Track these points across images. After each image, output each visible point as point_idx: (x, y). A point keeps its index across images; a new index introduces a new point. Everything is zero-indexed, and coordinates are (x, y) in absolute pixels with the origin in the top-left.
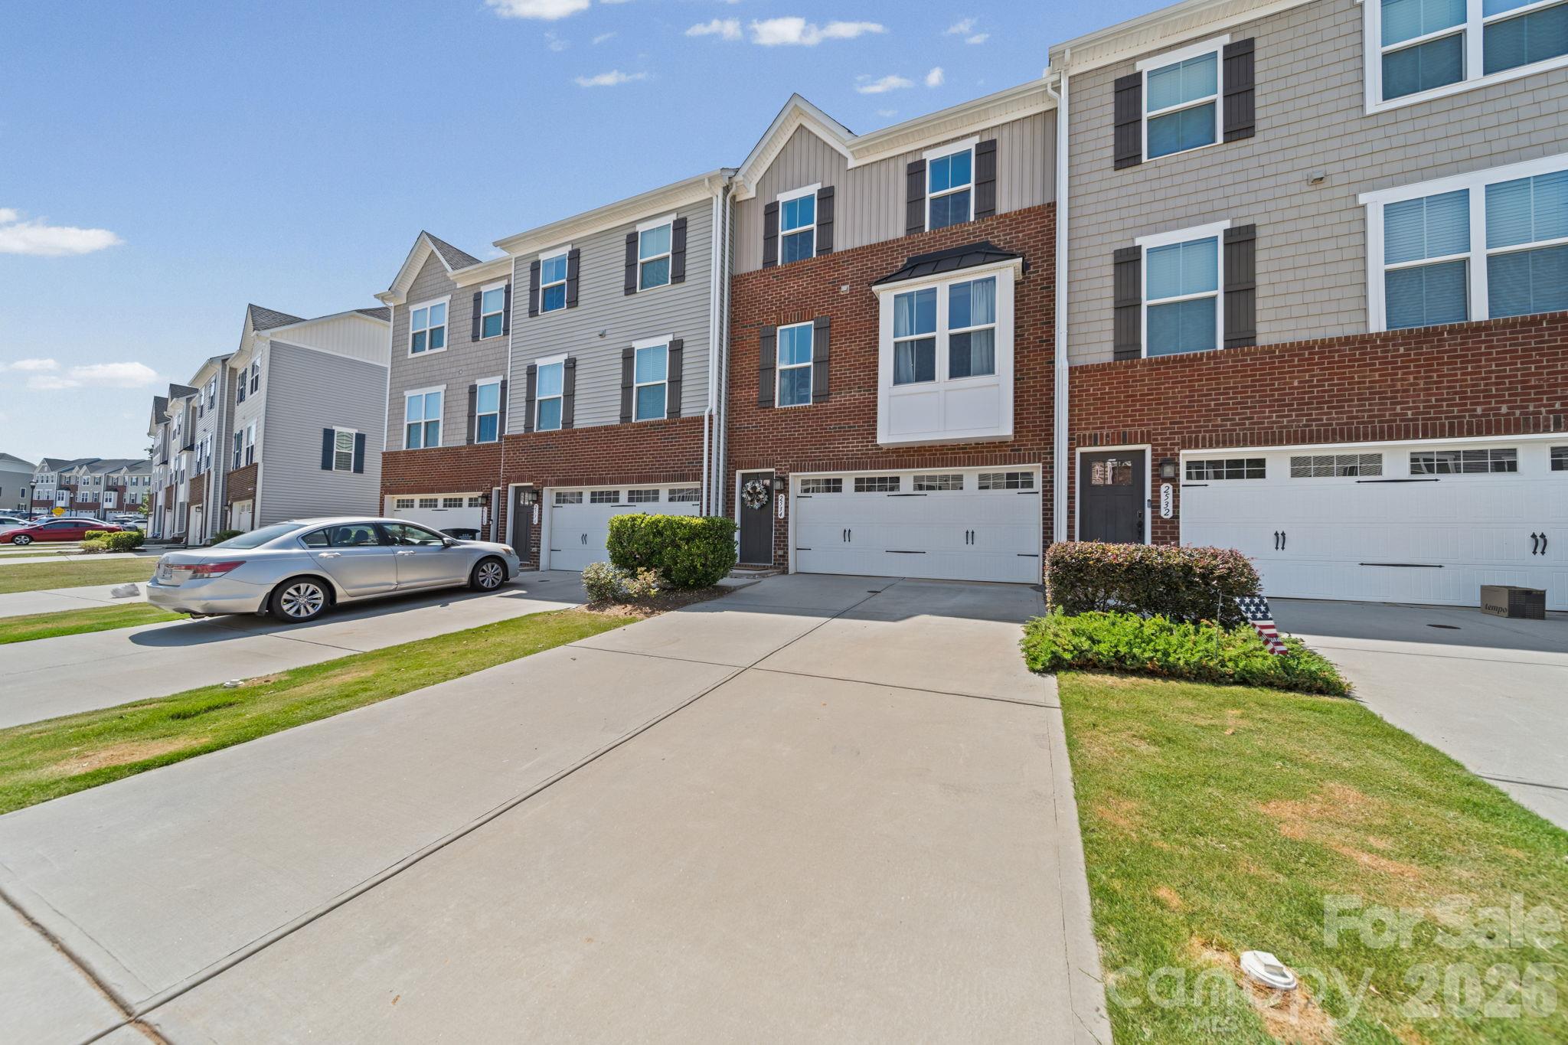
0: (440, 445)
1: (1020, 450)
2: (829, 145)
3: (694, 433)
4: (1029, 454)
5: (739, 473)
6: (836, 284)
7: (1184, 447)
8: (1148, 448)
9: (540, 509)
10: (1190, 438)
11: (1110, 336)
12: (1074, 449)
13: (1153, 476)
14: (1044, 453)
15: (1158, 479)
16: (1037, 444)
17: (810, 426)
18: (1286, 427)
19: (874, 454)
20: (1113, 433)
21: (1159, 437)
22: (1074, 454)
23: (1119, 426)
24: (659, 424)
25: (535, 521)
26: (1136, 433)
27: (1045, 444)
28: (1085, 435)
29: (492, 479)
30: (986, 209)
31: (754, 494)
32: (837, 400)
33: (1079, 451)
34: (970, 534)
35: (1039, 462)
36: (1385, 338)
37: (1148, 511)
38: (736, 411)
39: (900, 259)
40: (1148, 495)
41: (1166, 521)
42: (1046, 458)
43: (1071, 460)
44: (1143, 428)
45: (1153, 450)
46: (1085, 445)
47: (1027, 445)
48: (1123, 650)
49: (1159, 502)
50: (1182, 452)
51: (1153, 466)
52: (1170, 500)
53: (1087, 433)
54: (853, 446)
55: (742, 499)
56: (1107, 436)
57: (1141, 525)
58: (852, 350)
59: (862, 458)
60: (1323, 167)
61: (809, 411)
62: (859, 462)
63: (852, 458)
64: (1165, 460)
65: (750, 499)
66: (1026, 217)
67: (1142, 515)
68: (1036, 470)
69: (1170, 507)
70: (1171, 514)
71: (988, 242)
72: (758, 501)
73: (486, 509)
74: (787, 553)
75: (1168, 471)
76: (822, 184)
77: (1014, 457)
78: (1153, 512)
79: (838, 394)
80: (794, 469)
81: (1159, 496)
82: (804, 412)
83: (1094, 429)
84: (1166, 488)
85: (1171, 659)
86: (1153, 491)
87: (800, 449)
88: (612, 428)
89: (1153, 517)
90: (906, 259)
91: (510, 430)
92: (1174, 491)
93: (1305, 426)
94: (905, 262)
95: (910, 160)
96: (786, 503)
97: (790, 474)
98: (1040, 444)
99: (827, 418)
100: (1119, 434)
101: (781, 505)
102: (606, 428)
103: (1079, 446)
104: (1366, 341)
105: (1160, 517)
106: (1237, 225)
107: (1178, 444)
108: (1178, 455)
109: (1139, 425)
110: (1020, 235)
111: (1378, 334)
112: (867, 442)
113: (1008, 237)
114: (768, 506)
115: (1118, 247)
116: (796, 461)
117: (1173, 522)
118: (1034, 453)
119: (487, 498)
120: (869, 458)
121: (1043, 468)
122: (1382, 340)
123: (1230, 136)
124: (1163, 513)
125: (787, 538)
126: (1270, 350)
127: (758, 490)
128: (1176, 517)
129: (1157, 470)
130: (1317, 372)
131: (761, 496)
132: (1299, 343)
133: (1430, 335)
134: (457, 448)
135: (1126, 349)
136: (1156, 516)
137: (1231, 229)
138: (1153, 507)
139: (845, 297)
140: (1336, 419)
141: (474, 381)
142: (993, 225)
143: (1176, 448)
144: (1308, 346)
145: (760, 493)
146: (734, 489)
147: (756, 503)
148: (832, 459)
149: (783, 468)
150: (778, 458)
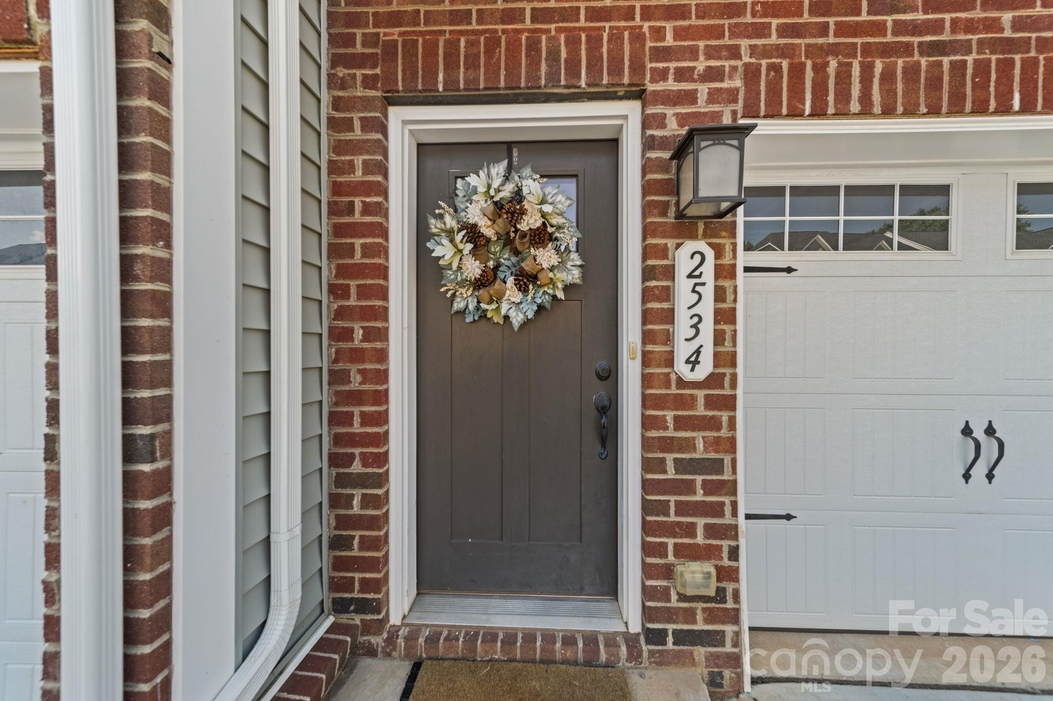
146: (382, 210)
147: (512, 293)
148: (1009, 45)
149: (703, 89)
150: (659, 33)
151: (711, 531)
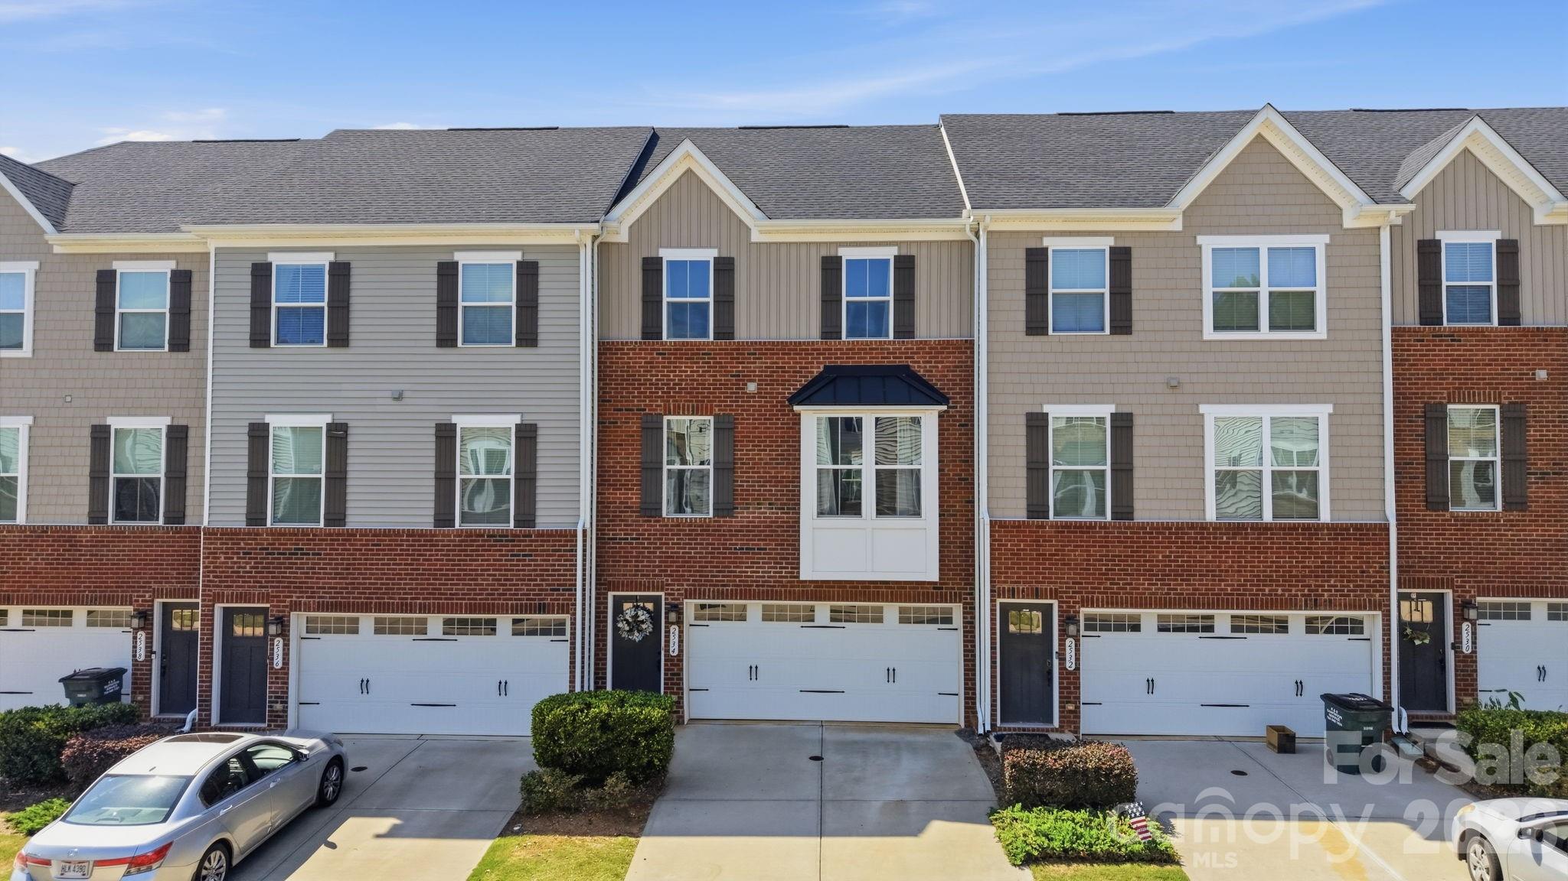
0: (21, 519)
1: (942, 588)
2: (726, 205)
3: (560, 550)
4: (951, 593)
5: (611, 595)
6: (742, 379)
7: (1083, 606)
8: (1055, 603)
9: (286, 645)
10: (1088, 597)
11: (1023, 493)
12: (995, 601)
13: (1059, 630)
14: (965, 594)
15: (1064, 634)
16: (957, 584)
17: (710, 544)
18: (1154, 594)
19: (788, 582)
20: (1028, 589)
21: (1064, 595)
22: (995, 606)
23: (1032, 582)
24: (504, 535)
25: (278, 663)
26: (1046, 589)
27: (965, 584)
28: (1004, 588)
29: (156, 586)
30: (905, 328)
31: (635, 624)
32: (743, 516)
33: (999, 601)
34: (891, 671)
35: (960, 602)
36: (1217, 527)
37: (1056, 662)
38: (608, 516)
39: (815, 365)
40: (1056, 648)
41: (1070, 673)
42: (966, 599)
43: (993, 611)
44: (1052, 586)
45: (1059, 607)
46: (1004, 597)
47: (948, 584)
48: (1067, 845)
49: (1064, 654)
50: (1082, 609)
51: (1059, 621)
52: (1073, 654)
53: (1006, 586)
54: (765, 572)
55: (616, 629)
56: (1023, 591)
57: (1050, 673)
58: (761, 459)
59: (775, 586)
60: (1177, 375)
61: (709, 526)
62: (772, 591)
63: (763, 586)
64: (1069, 619)
65: (627, 628)
66: (945, 348)
67: (1051, 664)
68: (957, 610)
69: (1073, 660)
70: (1073, 667)
71: (908, 366)
72: (639, 631)
73: (142, 635)
74: (682, 698)
75: (1072, 629)
76: (719, 252)
77: (937, 596)
78: (1060, 664)
79: (745, 509)
80: (690, 595)
81: (1065, 650)
82: (702, 526)
83: (1011, 582)
84: (1069, 642)
85: (1094, 849)
86: (1060, 645)
87: (698, 571)
88: (422, 534)
89: (1060, 669)
90: (822, 366)
91: (213, 518)
92: (1076, 645)
93: (1166, 594)
94: (822, 369)
95: (824, 253)
96: (680, 637)
97: (685, 601)
98: (961, 584)
99: (731, 535)
100: (1032, 589)
101: (674, 639)
102: (411, 533)
103: (999, 597)
104: (1204, 527)
105: (1065, 669)
106: (1120, 411)
107: (1077, 603)
108: (1079, 612)
109: (1048, 583)
110: (940, 365)
111: (1211, 523)
112: (780, 568)
113: (928, 365)
114: (653, 641)
115: (1030, 410)
116: (693, 585)
117: (1075, 674)
118: (955, 593)
119: (145, 616)
120: (783, 586)
121: (964, 608)
122: (1214, 529)
123: (1114, 330)
124: (1068, 665)
125: (682, 679)
126: (1143, 526)
127: (642, 618)
128: (1077, 669)
129: (1063, 626)
130: (1174, 549)
131: (644, 626)
132: (1163, 523)
133: (1239, 529)
134: (68, 529)
135: (1037, 507)
136: (1062, 668)
137: (1116, 414)
138: (1060, 659)
139: (752, 396)
140: (1184, 588)
141: (105, 417)
142: (913, 349)
143: (1077, 606)
144: (1167, 527)
145: (642, 622)
146: (606, 617)
147: (636, 634)
148: (738, 586)
149: (676, 593)
150: (667, 580)
151: (677, 689)
